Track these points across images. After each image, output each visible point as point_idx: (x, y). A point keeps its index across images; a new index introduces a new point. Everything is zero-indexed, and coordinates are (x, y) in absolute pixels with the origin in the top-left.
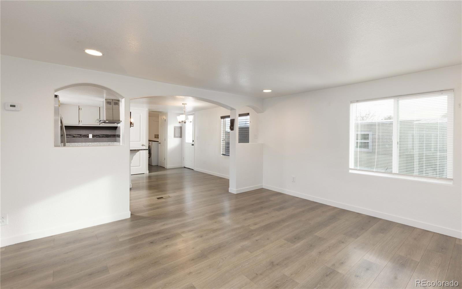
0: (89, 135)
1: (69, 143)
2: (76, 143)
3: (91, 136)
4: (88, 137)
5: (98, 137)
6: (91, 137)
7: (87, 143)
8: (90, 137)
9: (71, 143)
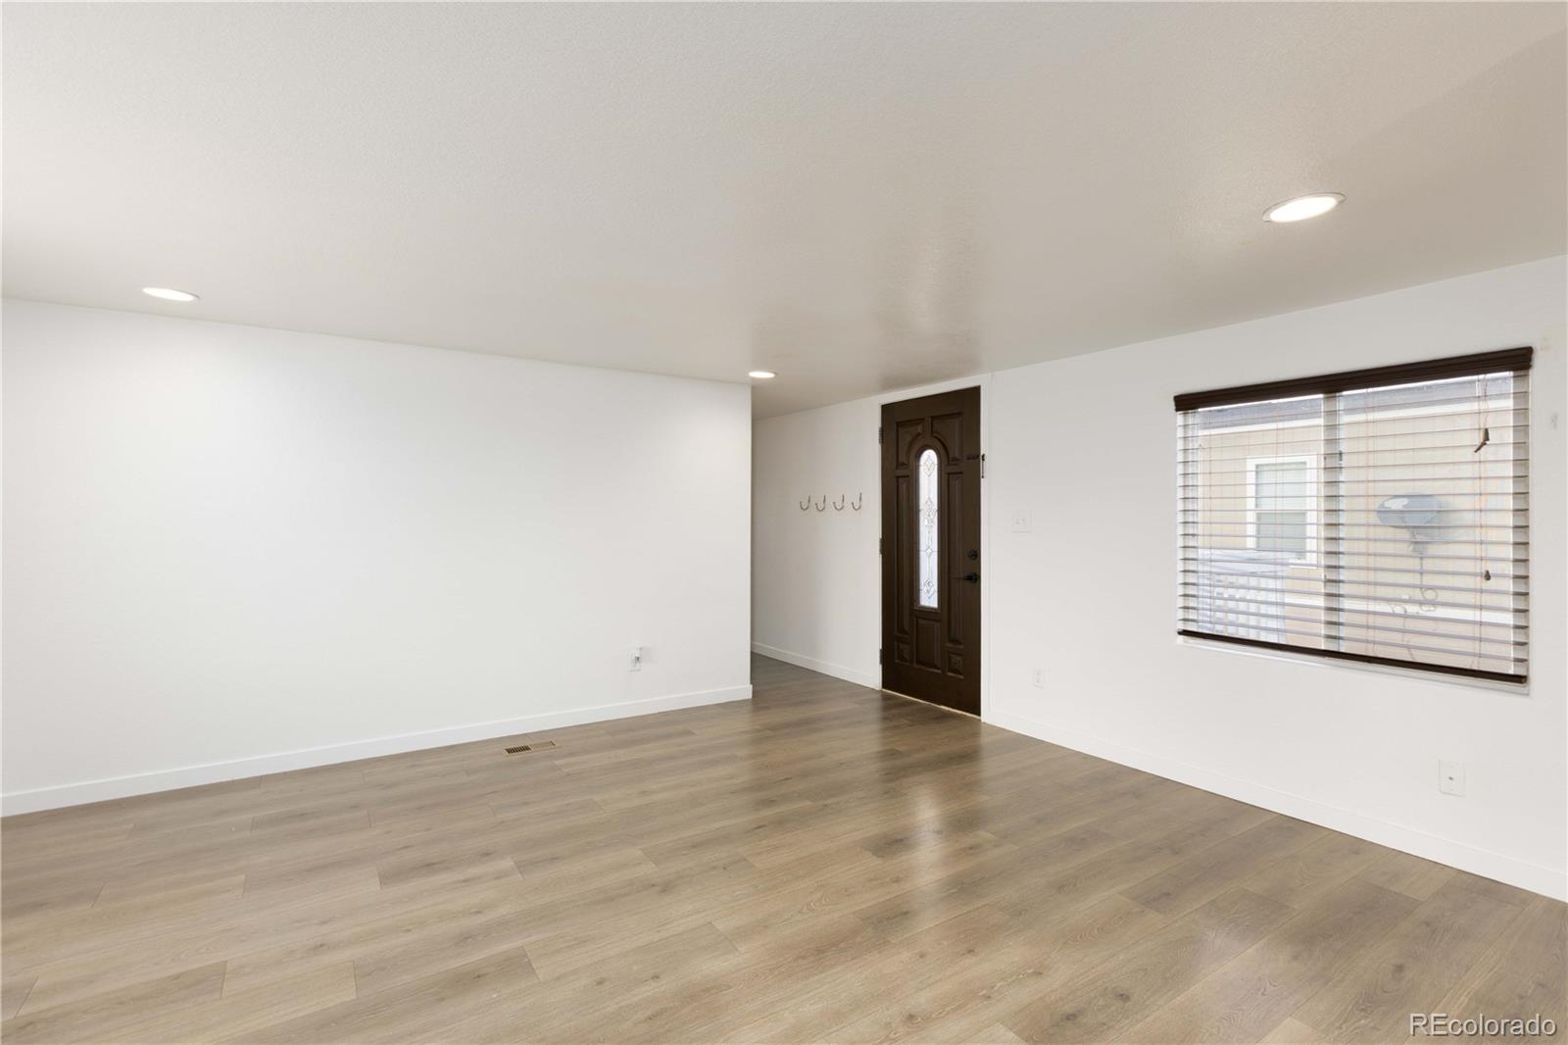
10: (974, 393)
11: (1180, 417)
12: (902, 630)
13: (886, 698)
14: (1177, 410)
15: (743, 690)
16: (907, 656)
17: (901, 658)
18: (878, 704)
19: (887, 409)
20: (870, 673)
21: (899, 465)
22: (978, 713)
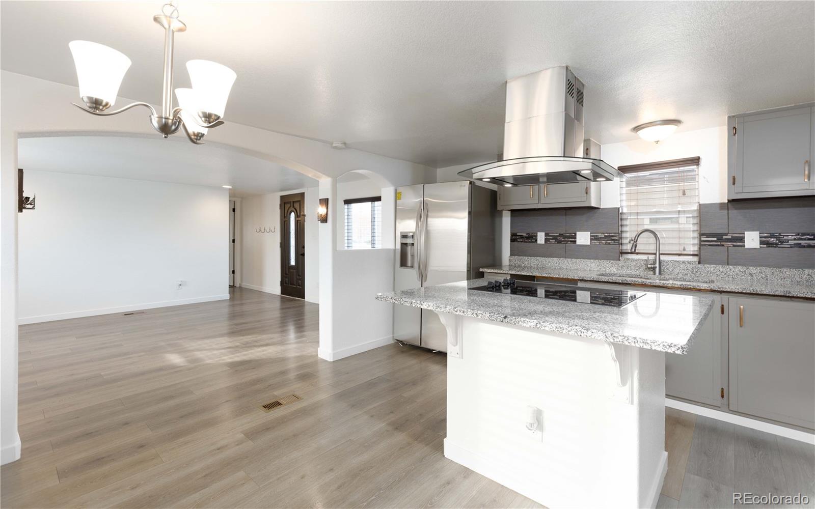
10: (303, 194)
11: (346, 206)
12: (286, 274)
13: (282, 298)
14: (345, 204)
15: (226, 295)
16: (287, 282)
17: (286, 283)
18: (279, 299)
19: (282, 197)
20: (277, 290)
21: (285, 217)
22: (304, 298)
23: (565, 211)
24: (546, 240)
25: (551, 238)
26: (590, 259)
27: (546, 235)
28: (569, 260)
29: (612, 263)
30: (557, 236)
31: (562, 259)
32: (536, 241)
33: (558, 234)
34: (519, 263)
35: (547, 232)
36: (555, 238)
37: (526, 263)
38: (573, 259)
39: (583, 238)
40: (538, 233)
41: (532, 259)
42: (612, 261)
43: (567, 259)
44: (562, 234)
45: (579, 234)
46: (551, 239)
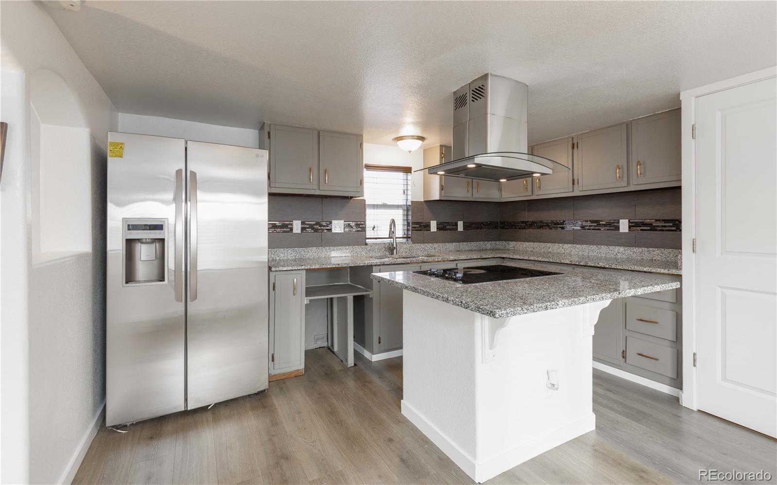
0: (618, 222)
1: (570, 245)
2: (584, 246)
3: (624, 226)
4: (618, 228)
5: (649, 228)
6: (627, 230)
7: (611, 248)
8: (621, 230)
9: (575, 245)
23: (321, 199)
24: (303, 229)
25: (308, 226)
26: (346, 246)
27: (303, 223)
28: (328, 248)
29: (362, 248)
30: (314, 225)
31: (320, 248)
32: (292, 229)
33: (314, 223)
34: (273, 256)
35: (303, 220)
36: (311, 227)
37: (282, 255)
38: (331, 247)
39: (338, 227)
40: (294, 221)
41: (289, 251)
42: (362, 246)
43: (326, 248)
44: (319, 223)
45: (334, 222)
46: (308, 228)
